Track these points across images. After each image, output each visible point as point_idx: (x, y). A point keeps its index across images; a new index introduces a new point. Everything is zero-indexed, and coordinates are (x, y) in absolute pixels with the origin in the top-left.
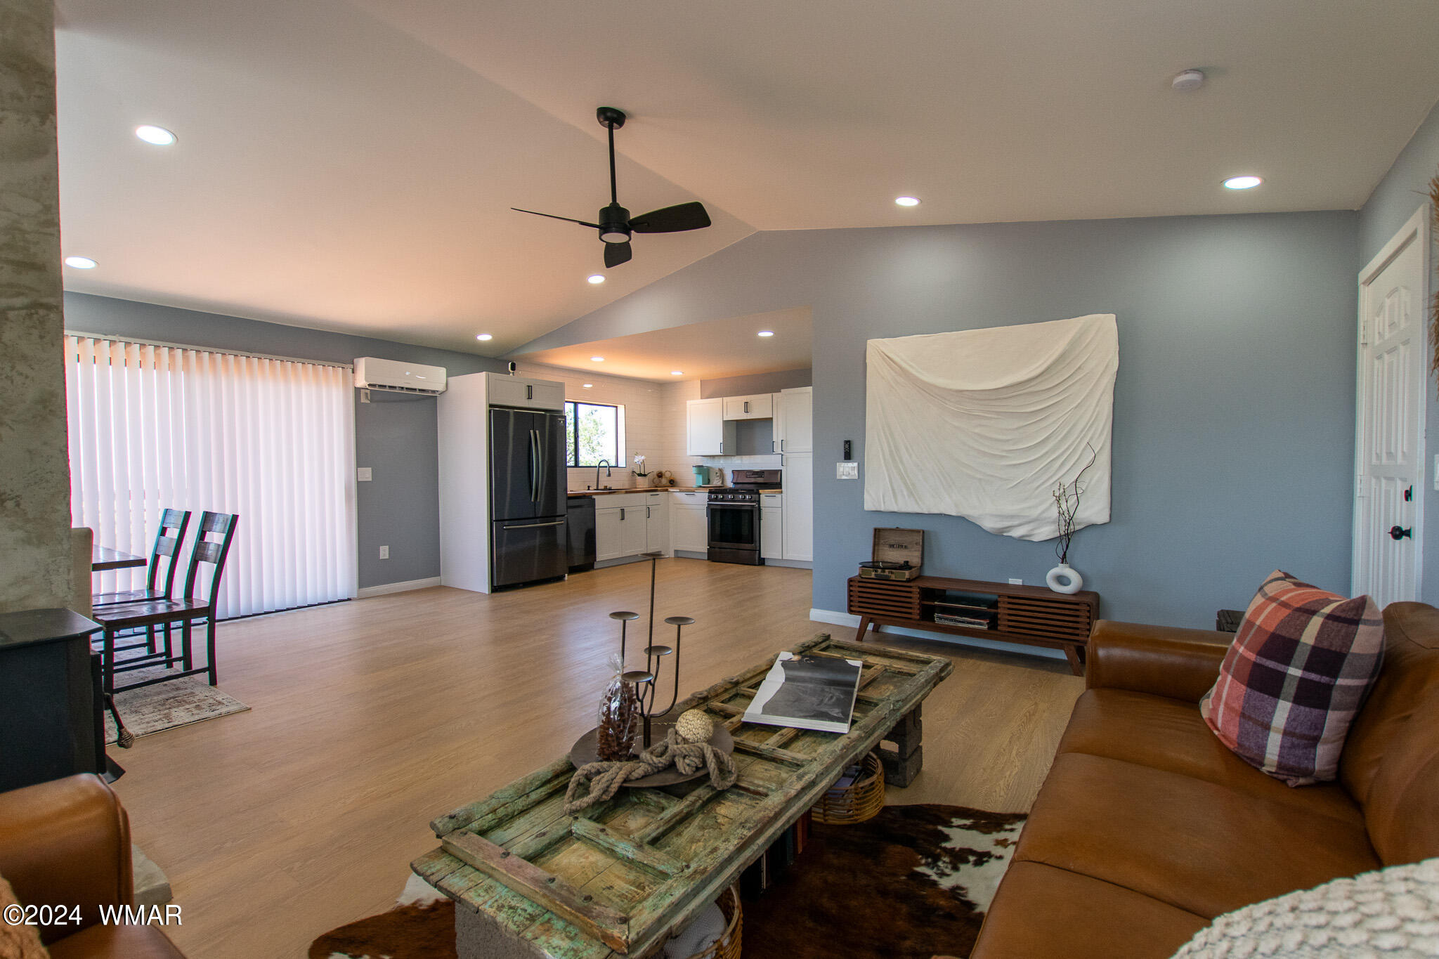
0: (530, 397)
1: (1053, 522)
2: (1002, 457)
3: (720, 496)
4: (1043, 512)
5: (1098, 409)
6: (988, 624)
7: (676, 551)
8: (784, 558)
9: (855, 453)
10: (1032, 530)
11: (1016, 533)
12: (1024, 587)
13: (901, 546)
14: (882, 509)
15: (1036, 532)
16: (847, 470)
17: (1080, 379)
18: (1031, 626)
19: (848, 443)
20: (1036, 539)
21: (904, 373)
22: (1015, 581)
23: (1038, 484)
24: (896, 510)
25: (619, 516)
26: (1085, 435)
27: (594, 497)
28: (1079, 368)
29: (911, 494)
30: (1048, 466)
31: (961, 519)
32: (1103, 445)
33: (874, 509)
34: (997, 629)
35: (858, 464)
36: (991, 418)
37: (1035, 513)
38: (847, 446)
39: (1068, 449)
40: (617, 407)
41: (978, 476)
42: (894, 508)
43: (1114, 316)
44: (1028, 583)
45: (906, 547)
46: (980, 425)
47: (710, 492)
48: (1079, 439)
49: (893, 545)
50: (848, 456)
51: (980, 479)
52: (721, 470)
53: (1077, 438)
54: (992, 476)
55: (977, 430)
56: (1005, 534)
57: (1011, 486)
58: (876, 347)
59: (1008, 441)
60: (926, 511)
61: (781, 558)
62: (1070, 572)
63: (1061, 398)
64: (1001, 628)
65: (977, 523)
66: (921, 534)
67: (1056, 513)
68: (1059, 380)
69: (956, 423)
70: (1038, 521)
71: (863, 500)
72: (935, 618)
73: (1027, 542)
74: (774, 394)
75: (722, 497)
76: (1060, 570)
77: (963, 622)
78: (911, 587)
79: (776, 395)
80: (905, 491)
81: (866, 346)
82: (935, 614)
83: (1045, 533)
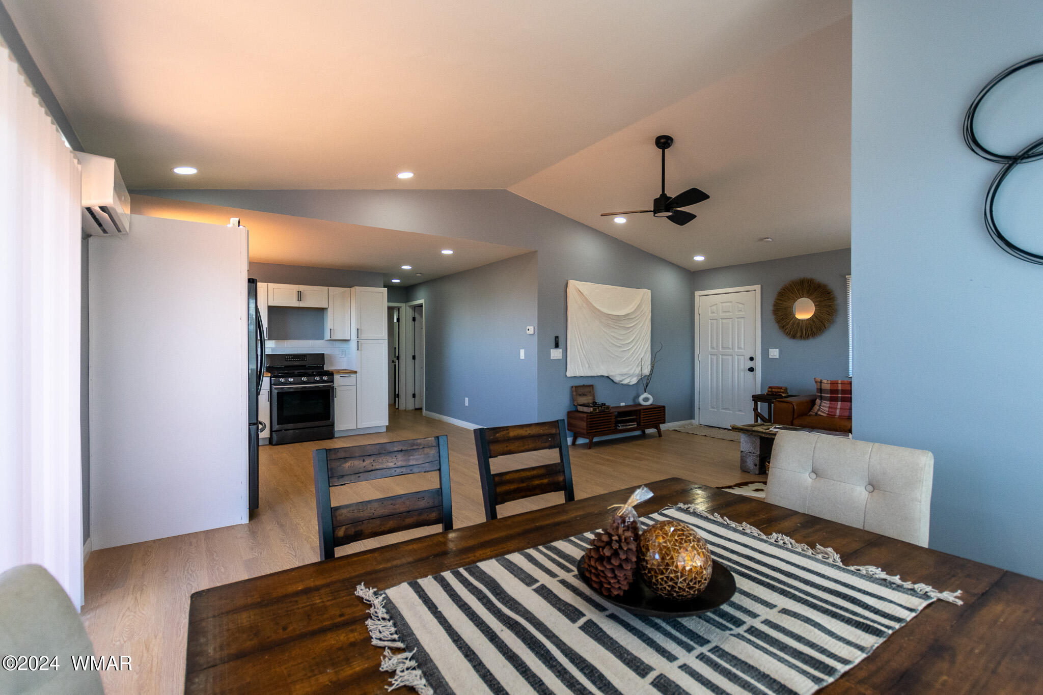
2: (621, 347)
3: (290, 380)
4: (634, 372)
6: (636, 424)
8: (359, 427)
9: (560, 344)
10: (630, 380)
11: (625, 382)
12: (625, 406)
13: (585, 394)
14: (577, 375)
15: (632, 380)
16: (556, 354)
17: (642, 315)
19: (557, 338)
20: (631, 384)
21: (587, 301)
22: (623, 404)
23: (632, 358)
24: (582, 375)
28: (642, 310)
29: (589, 366)
30: (635, 350)
31: (608, 377)
33: (572, 376)
34: (640, 425)
35: (562, 350)
36: (617, 328)
37: (632, 372)
38: (557, 340)
39: (639, 343)
41: (613, 356)
43: (650, 291)
44: (627, 404)
46: (615, 332)
48: (642, 340)
50: (557, 346)
51: (613, 358)
54: (618, 356)
55: (613, 334)
56: (621, 383)
57: (623, 361)
58: (572, 284)
59: (622, 339)
60: (595, 375)
61: (356, 428)
62: (649, 396)
63: (636, 323)
64: (642, 424)
65: (613, 379)
66: (591, 387)
67: (638, 371)
68: (637, 314)
69: (605, 330)
70: (632, 376)
71: (566, 371)
72: (619, 427)
73: (627, 385)
74: (330, 288)
75: (292, 380)
76: (645, 395)
77: (629, 425)
78: (611, 413)
79: (333, 290)
80: (587, 366)
81: (567, 283)
82: (619, 425)
83: (634, 381)
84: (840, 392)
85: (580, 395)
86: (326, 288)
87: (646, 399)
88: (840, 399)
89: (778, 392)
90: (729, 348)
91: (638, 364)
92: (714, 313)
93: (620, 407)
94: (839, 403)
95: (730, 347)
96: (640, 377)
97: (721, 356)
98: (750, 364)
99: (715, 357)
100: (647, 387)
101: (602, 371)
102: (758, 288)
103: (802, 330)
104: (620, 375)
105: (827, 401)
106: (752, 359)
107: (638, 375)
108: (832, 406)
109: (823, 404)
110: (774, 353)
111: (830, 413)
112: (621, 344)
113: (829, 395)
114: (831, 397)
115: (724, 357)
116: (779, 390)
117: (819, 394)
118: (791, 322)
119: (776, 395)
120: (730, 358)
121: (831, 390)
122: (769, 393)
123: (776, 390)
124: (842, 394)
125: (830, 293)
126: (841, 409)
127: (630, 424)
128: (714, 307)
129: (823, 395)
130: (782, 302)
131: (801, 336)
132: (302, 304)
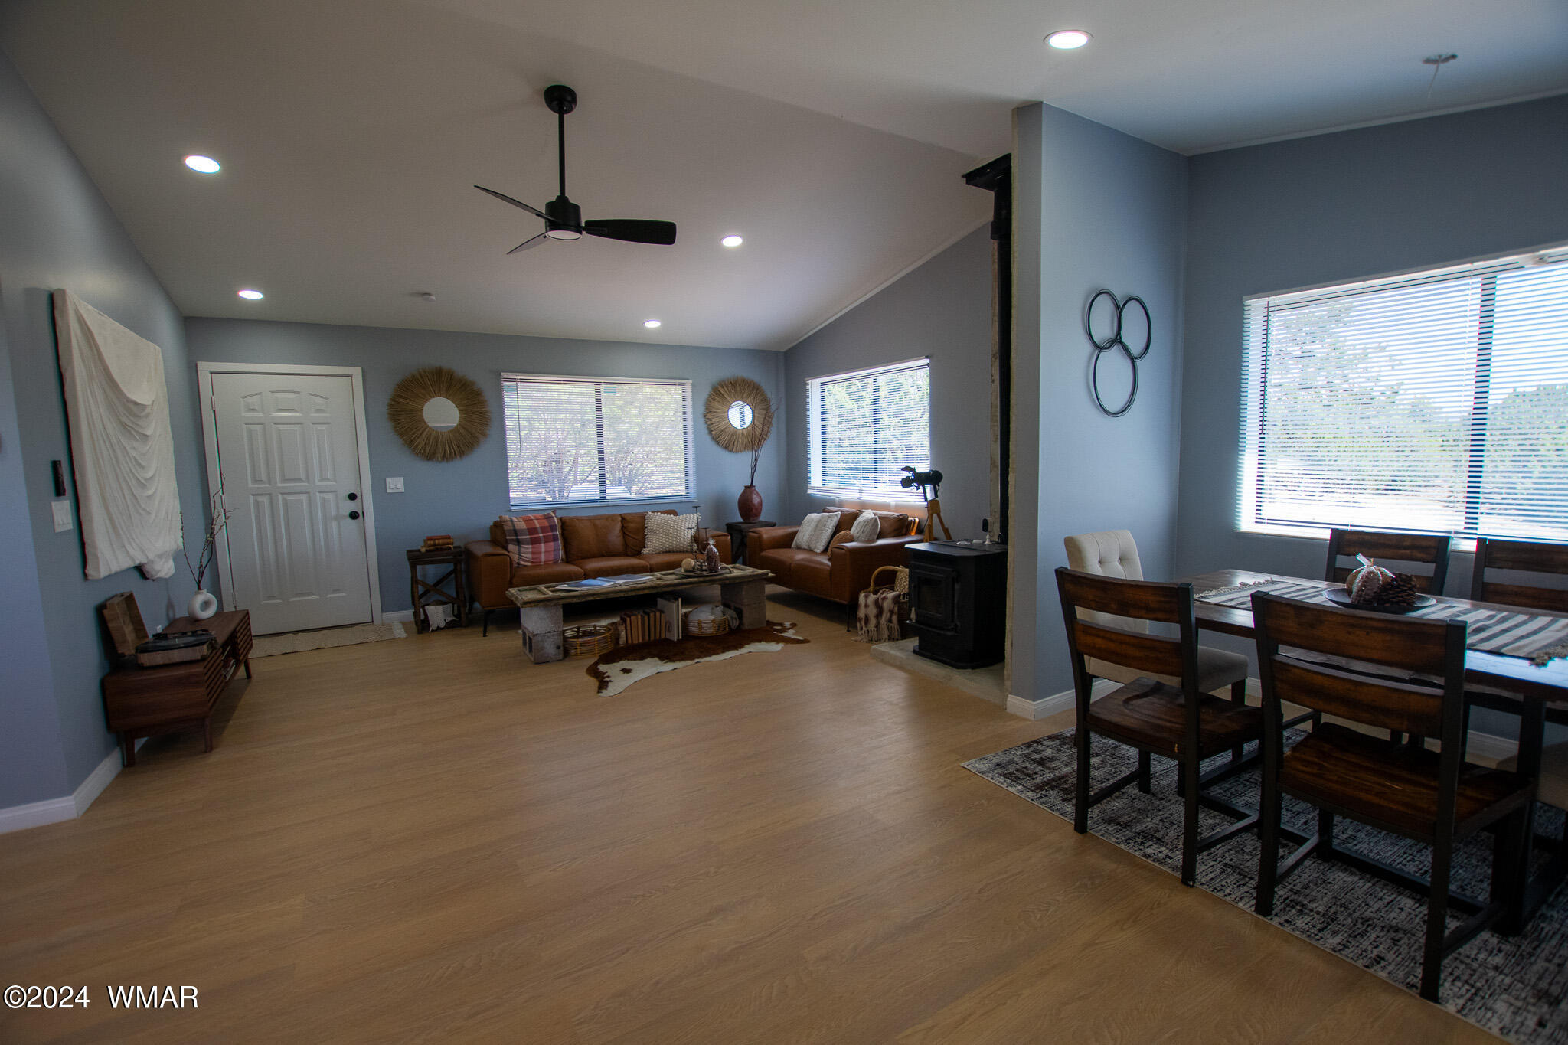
2: (145, 486)
5: (167, 439)
11: (163, 573)
15: (169, 567)
16: (61, 515)
19: (56, 465)
20: (168, 576)
21: (99, 359)
23: (160, 515)
30: (161, 495)
32: (174, 475)
35: (70, 502)
36: (137, 440)
37: (168, 546)
41: (140, 511)
46: (135, 449)
50: (59, 490)
51: (141, 515)
54: (144, 509)
57: (152, 520)
58: (73, 303)
63: (153, 426)
73: (161, 581)
83: (172, 567)
84: (539, 530)
87: (205, 606)
88: (542, 539)
89: (444, 544)
90: (300, 480)
91: (169, 525)
92: (254, 410)
94: (543, 545)
95: (303, 477)
96: (176, 557)
97: (280, 495)
98: (352, 506)
99: (265, 500)
102: (356, 372)
103: (443, 445)
104: (157, 556)
105: (528, 544)
106: (352, 497)
107: (173, 553)
108: (534, 550)
109: (523, 550)
110: (396, 484)
111: (534, 561)
112: (145, 479)
113: (528, 537)
114: (531, 538)
115: (289, 498)
116: (446, 541)
117: (514, 538)
118: (425, 433)
119: (442, 549)
120: (304, 497)
121: (528, 529)
122: (431, 548)
123: (441, 541)
124: (543, 533)
125: (479, 394)
126: (545, 552)
128: (254, 400)
129: (519, 537)
130: (404, 401)
131: (443, 457)
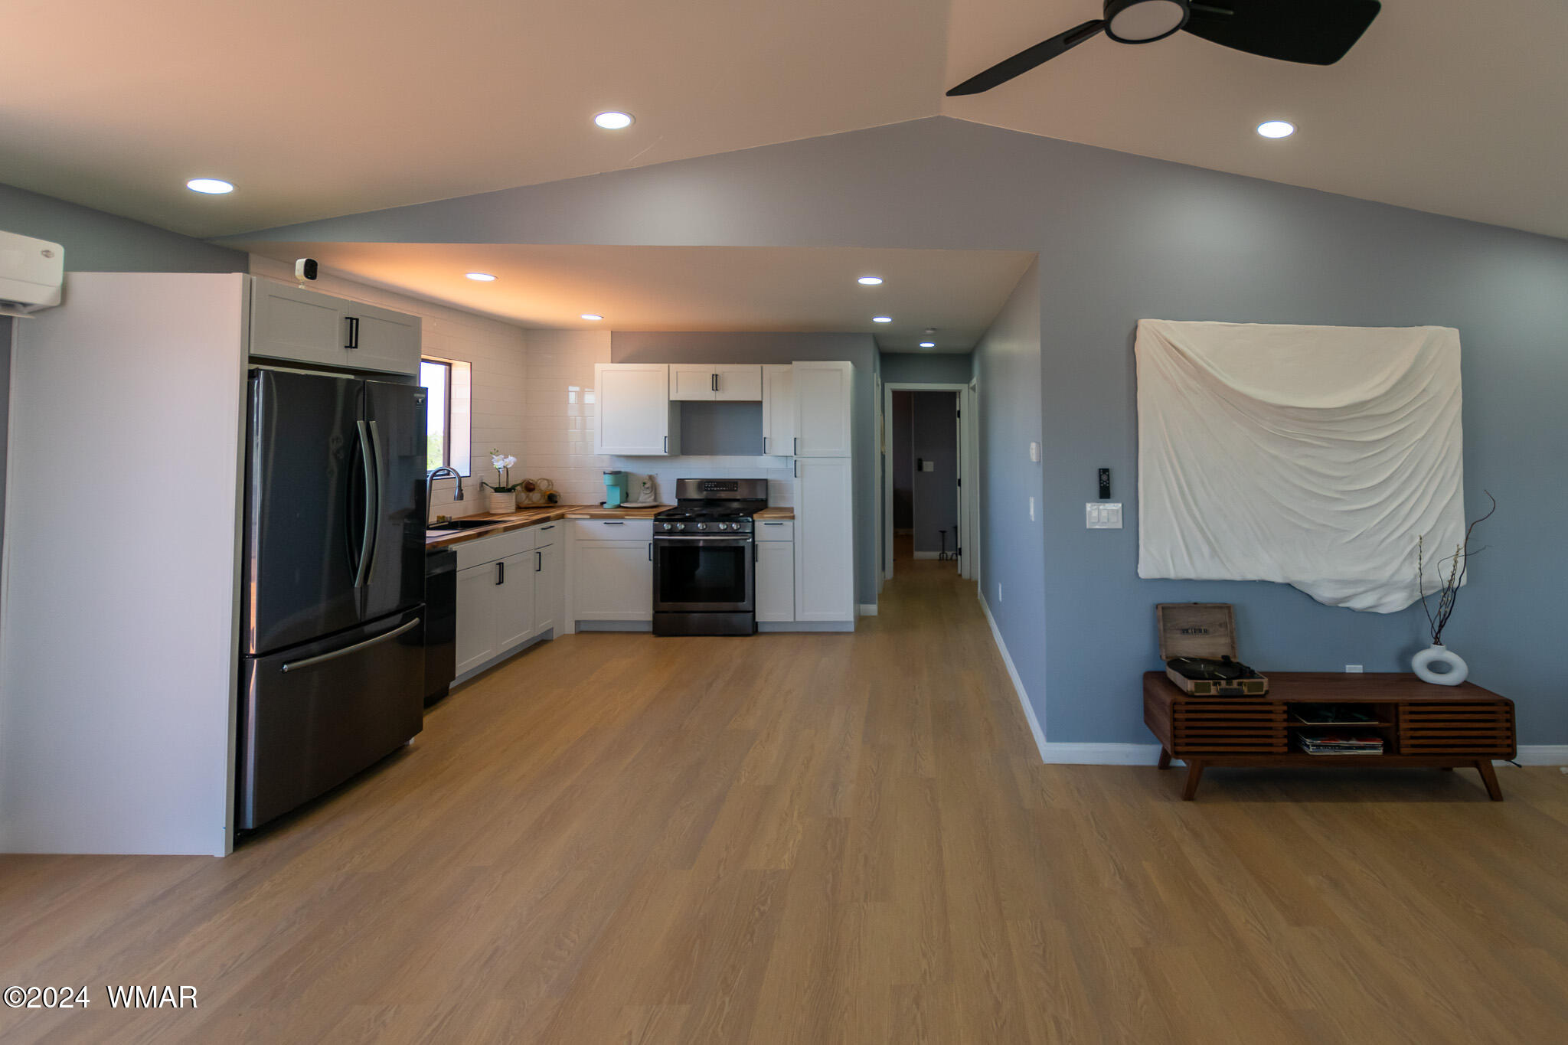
0: (352, 344)
1: (1405, 588)
2: (1336, 500)
3: (680, 526)
4: (1393, 575)
5: (1448, 443)
6: (1382, 745)
7: (577, 623)
8: (798, 619)
9: (1117, 484)
10: (1380, 598)
11: (1359, 604)
13: (1198, 631)
14: (1172, 575)
15: (1385, 601)
16: (1103, 515)
17: (1424, 404)
18: (1443, 742)
19: (1104, 472)
20: (1383, 610)
21: (1199, 373)
22: (1354, 669)
23: (1383, 536)
24: (1192, 575)
25: (495, 578)
26: (1435, 474)
27: (454, 547)
28: (1424, 390)
29: (1214, 553)
30: (1394, 512)
31: (1289, 585)
32: (1456, 491)
33: (1157, 576)
34: (1399, 753)
35: (1123, 505)
36: (1320, 447)
37: (1385, 575)
38: (1104, 477)
39: (1415, 491)
40: (450, 365)
41: (1306, 526)
42: (1191, 574)
43: (1456, 331)
44: (1370, 670)
45: (1206, 631)
46: (1307, 456)
47: (657, 519)
48: (1427, 480)
49: (1187, 630)
50: (1105, 493)
51: (1307, 530)
52: (651, 478)
53: (1424, 479)
54: (1324, 525)
55: (1302, 462)
56: (1340, 605)
57: (1347, 540)
58: (1150, 329)
59: (1342, 478)
60: (1238, 578)
61: (792, 620)
62: (1450, 656)
63: (1403, 426)
64: (1404, 750)
65: (1309, 593)
66: (1226, 611)
67: (1409, 573)
68: (1401, 403)
69: (1273, 451)
70: (1387, 586)
71: (1137, 562)
72: (1308, 746)
73: (1369, 614)
74: (765, 366)
75: (683, 526)
76: (1433, 653)
77: (1350, 748)
78: (1271, 704)
79: (769, 368)
80: (1206, 550)
81: (1136, 328)
82: (1308, 741)
83: (1396, 601)
85: (1185, 631)
86: (758, 366)
87: (1435, 666)
91: (1411, 553)
93: (1341, 678)
96: (1417, 596)
100: (1441, 626)
101: (1265, 566)
104: (1330, 581)
107: (1410, 587)
112: (1337, 492)
127: (1354, 742)
132: (720, 397)
